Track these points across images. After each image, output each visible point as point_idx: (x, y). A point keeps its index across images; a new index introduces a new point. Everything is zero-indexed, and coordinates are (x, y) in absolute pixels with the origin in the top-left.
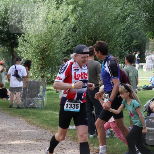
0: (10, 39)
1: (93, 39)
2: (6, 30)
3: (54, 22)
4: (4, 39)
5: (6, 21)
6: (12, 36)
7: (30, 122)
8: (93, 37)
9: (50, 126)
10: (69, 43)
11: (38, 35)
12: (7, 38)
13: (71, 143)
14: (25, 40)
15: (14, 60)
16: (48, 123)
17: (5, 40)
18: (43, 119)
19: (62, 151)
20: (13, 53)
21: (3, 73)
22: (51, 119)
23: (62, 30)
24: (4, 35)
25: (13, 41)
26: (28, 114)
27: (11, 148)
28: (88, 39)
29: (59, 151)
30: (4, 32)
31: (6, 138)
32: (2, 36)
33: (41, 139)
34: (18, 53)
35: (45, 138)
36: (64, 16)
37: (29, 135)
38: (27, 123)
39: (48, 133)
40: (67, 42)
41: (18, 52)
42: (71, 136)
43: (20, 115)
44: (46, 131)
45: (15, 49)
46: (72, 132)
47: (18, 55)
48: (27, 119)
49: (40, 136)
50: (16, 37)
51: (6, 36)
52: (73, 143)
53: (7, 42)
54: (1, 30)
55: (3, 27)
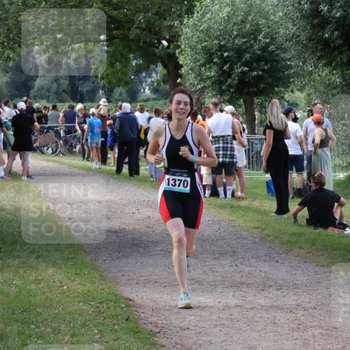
2: (338, 15)
12: (339, 42)
17: (335, 48)
21: (325, 149)
24: (333, 32)
30: (331, 22)
32: (327, 35)
51: (337, 32)
53: (341, 53)
54: (323, 16)
55: (331, 5)
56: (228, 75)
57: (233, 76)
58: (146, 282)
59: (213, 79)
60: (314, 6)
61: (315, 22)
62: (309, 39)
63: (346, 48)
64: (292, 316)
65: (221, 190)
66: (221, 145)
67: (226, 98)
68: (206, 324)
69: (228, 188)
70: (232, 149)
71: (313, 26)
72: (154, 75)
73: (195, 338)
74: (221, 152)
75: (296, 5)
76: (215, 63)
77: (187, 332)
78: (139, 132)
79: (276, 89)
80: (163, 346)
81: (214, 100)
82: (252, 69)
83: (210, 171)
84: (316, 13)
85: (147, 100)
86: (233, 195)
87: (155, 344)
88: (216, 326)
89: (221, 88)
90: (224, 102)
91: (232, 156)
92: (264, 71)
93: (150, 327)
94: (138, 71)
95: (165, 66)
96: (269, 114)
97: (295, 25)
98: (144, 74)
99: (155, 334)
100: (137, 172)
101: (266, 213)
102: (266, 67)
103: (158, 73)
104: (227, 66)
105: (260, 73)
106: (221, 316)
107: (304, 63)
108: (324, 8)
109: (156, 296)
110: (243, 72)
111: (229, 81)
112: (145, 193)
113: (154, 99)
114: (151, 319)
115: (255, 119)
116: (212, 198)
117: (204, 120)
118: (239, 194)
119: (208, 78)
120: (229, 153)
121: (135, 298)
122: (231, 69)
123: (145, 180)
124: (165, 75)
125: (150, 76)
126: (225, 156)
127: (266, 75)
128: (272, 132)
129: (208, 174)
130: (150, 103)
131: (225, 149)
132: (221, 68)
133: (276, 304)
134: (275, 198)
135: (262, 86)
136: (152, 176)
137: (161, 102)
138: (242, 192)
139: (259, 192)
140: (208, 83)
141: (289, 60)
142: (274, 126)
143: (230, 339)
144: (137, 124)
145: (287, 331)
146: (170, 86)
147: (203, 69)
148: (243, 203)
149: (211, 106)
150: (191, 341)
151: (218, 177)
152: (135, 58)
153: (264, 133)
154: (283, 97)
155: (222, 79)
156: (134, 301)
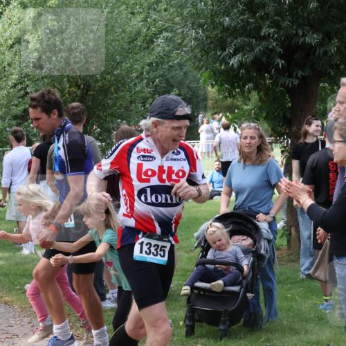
36: (13, 32)
40: (23, 92)
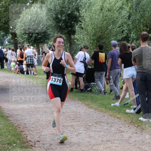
0: (67, 27)
1: (149, 27)
2: (64, 19)
3: (109, 10)
4: (62, 28)
5: (64, 10)
6: (69, 24)
7: (88, 105)
8: (148, 25)
9: (108, 109)
10: (124, 30)
11: (94, 23)
12: (64, 26)
13: (129, 127)
14: (82, 28)
15: (71, 47)
16: (106, 107)
18: (101, 103)
19: (121, 133)
20: (71, 40)
22: (108, 103)
23: (117, 18)
25: (70, 29)
26: (86, 98)
27: (72, 129)
28: (143, 27)
29: (118, 133)
30: (62, 21)
31: (67, 119)
32: (60, 25)
33: (100, 122)
34: (76, 41)
35: (104, 121)
37: (88, 118)
38: (85, 106)
39: (106, 116)
41: (75, 39)
42: (129, 120)
43: (79, 99)
44: (104, 114)
45: (72, 37)
46: (129, 116)
47: (75, 42)
48: (85, 103)
49: (99, 119)
50: (73, 25)
51: (63, 24)
52: (131, 126)
53: (65, 30)
54: (59, 19)
55: (61, 16)
56: (31, 37)
57: (33, 37)
58: (6, 101)
59: (27, 38)
60: (56, 16)
61: (57, 20)
62: (55, 26)
63: (66, 28)
64: (51, 110)
65: (29, 72)
66: (29, 58)
67: (31, 44)
68: (24, 113)
69: (32, 71)
70: (33, 60)
71: (56, 22)
72: (8, 37)
73: (21, 118)
74: (29, 61)
75: (51, 15)
76: (27, 33)
77: (18, 116)
78: (4, 55)
79: (46, 41)
80: (11, 120)
81: (28, 44)
82: (38, 35)
83: (26, 66)
84: (57, 18)
85: (7, 45)
86: (33, 74)
87: (8, 120)
88: (28, 114)
89: (29, 41)
90: (30, 45)
91: (33, 62)
92: (42, 36)
93: (7, 115)
94: (3, 36)
95: (12, 35)
96: (43, 49)
97: (51, 21)
98: (5, 37)
99: (8, 117)
100: (3, 68)
101: (43, 79)
102: (43, 35)
103: (10, 37)
104: (31, 34)
105: (41, 36)
106: (29, 110)
107: (54, 33)
108: (59, 16)
109: (9, 105)
110: (36, 36)
111: (32, 39)
112: (6, 74)
113: (9, 45)
114: (7, 113)
115: (40, 50)
116: (27, 75)
117: (24, 51)
118: (35, 73)
119: (25, 38)
120: (32, 61)
121: (2, 106)
122: (32, 35)
123: (6, 70)
124: (12, 37)
125: (7, 38)
126: (31, 62)
127: (43, 37)
128: (45, 54)
129: (25, 67)
130: (8, 46)
131: (31, 60)
132: (29, 35)
133: (46, 106)
134: (46, 74)
135: (42, 40)
136: (8, 68)
137: (11, 46)
138: (36, 73)
139: (41, 72)
140: (25, 39)
141: (50, 32)
142: (45, 52)
143: (32, 118)
144: (3, 53)
145: (49, 114)
146: (13, 41)
147: (23, 35)
148: (36, 76)
149: (27, 46)
150: (20, 119)
151: (29, 68)
152: (2, 32)
153: (42, 55)
154: (48, 43)
155: (29, 38)
156: (2, 107)
